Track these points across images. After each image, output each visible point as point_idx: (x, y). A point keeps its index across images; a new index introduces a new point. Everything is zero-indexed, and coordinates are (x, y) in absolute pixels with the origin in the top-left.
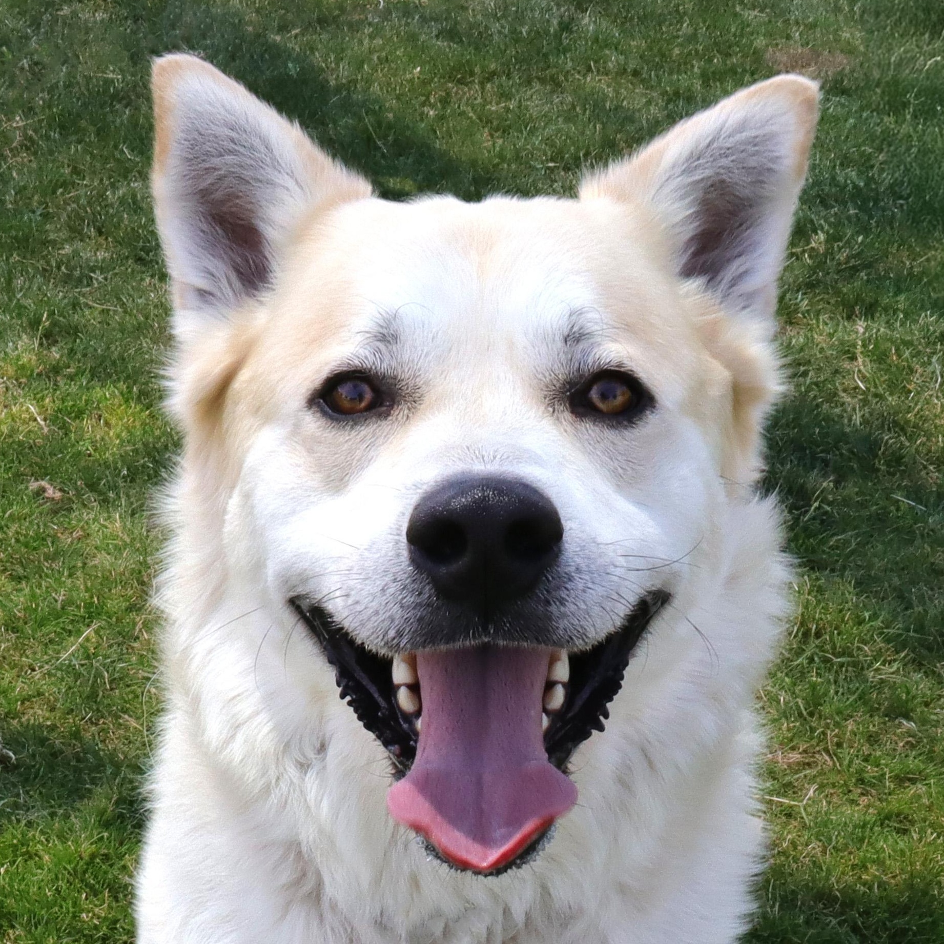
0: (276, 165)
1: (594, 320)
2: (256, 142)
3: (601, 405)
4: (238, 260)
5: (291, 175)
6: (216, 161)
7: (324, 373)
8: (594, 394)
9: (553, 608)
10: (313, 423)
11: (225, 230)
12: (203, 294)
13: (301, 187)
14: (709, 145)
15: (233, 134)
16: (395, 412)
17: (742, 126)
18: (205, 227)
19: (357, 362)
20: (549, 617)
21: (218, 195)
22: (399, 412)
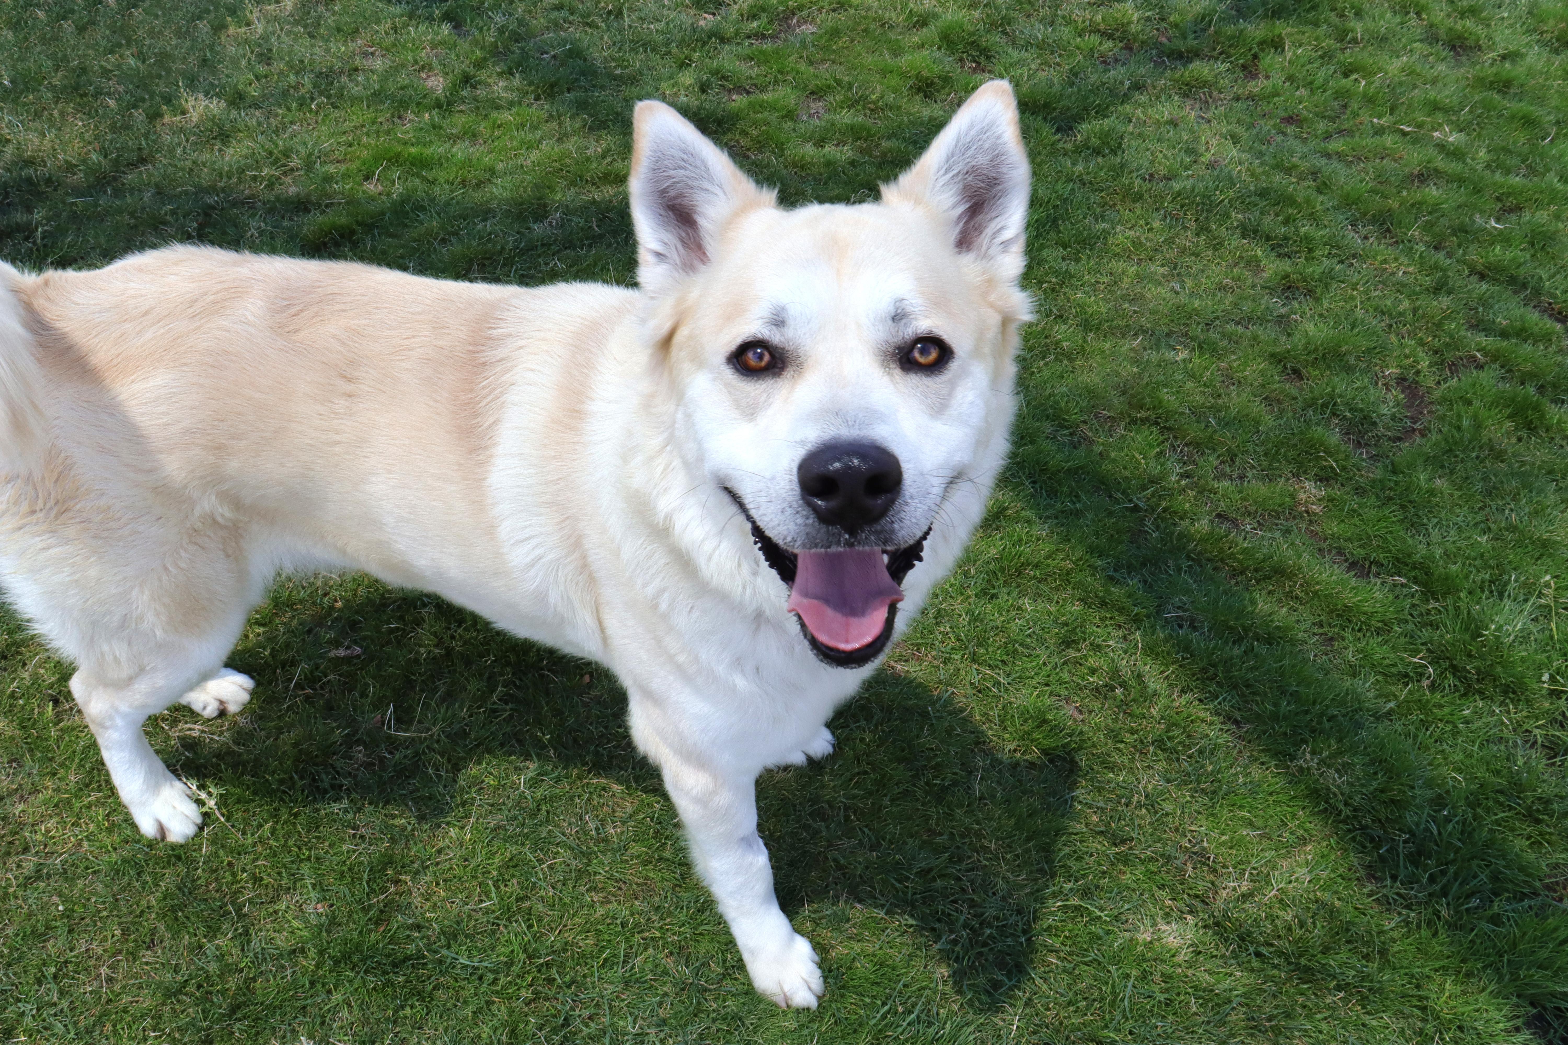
0: (710, 179)
1: (915, 302)
2: (698, 163)
3: (922, 360)
4: (683, 234)
5: (720, 186)
6: (672, 172)
7: (738, 341)
8: (916, 354)
9: (896, 526)
10: (729, 374)
11: (675, 214)
12: (658, 254)
13: (725, 194)
14: (956, 146)
15: (685, 157)
16: (785, 373)
17: (971, 126)
18: (663, 213)
19: (760, 336)
20: (893, 531)
21: (672, 193)
22: (788, 373)
